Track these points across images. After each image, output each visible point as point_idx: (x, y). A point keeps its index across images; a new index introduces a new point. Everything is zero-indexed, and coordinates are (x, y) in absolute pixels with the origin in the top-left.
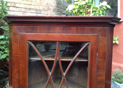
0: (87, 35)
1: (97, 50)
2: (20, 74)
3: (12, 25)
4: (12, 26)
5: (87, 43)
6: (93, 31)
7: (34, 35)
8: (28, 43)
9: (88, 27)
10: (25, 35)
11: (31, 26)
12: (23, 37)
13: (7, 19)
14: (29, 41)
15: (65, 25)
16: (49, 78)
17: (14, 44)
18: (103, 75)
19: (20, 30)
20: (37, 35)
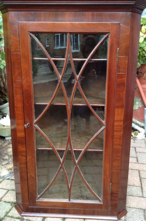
0: (105, 24)
1: (118, 44)
2: (23, 77)
3: (8, 11)
4: (7, 13)
5: (106, 34)
6: (113, 18)
7: (38, 24)
8: (31, 36)
9: (107, 12)
10: (26, 24)
11: (32, 12)
12: (22, 28)
13: (1, 3)
14: (31, 32)
15: (77, 10)
16: (59, 83)
17: (11, 38)
18: (124, 76)
19: (19, 18)
20: (41, 23)
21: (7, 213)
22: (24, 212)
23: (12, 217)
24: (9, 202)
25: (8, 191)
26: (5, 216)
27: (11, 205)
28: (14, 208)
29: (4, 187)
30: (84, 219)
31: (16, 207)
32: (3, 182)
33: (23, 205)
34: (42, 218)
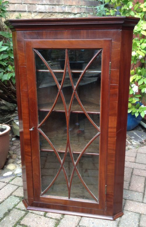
0: (98, 41)
1: (110, 58)
2: (29, 87)
3: (15, 31)
4: (15, 32)
5: (99, 50)
6: (106, 35)
7: (40, 41)
8: (35, 52)
9: (100, 30)
10: (31, 41)
11: (36, 31)
12: (28, 45)
13: (10, 24)
14: (35, 48)
15: (74, 29)
17: (19, 53)
18: (116, 87)
19: (25, 36)
20: (43, 41)
21: (16, 205)
22: (29, 206)
23: (19, 209)
24: (18, 197)
25: (18, 187)
26: (13, 208)
27: (20, 199)
28: (21, 202)
29: (16, 184)
30: (82, 217)
31: (23, 201)
32: (15, 179)
33: (29, 200)
34: (44, 213)
